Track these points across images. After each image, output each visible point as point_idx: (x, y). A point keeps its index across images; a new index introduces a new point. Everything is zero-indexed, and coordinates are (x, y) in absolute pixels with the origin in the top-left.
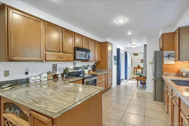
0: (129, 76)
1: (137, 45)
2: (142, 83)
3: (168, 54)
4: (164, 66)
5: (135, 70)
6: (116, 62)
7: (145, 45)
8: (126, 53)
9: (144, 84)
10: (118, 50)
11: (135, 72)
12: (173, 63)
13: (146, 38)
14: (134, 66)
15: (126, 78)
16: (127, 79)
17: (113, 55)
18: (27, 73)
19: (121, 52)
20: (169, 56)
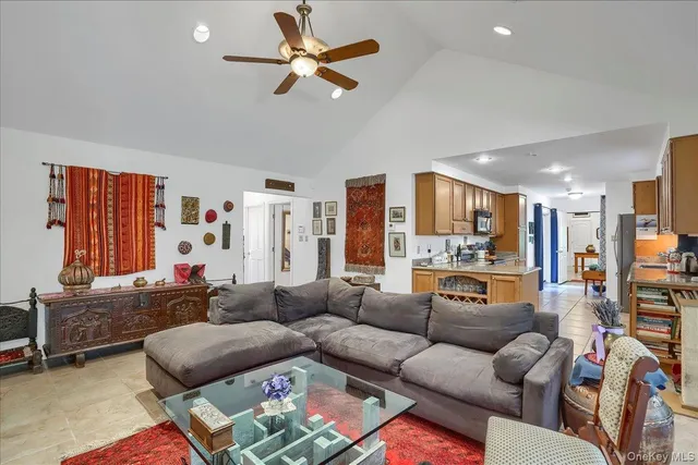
0: (562, 275)
1: (583, 195)
2: (596, 289)
3: (643, 222)
4: (638, 245)
5: (580, 260)
6: (532, 235)
7: (603, 197)
8: (554, 213)
9: (600, 289)
10: (538, 208)
11: (580, 269)
12: (655, 237)
13: (604, 184)
14: (574, 250)
15: (554, 279)
16: (557, 281)
17: (528, 221)
18: (429, 251)
19: (544, 211)
20: (646, 225)
